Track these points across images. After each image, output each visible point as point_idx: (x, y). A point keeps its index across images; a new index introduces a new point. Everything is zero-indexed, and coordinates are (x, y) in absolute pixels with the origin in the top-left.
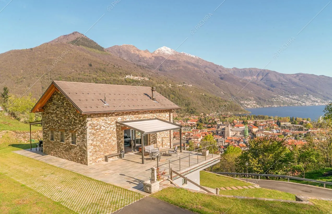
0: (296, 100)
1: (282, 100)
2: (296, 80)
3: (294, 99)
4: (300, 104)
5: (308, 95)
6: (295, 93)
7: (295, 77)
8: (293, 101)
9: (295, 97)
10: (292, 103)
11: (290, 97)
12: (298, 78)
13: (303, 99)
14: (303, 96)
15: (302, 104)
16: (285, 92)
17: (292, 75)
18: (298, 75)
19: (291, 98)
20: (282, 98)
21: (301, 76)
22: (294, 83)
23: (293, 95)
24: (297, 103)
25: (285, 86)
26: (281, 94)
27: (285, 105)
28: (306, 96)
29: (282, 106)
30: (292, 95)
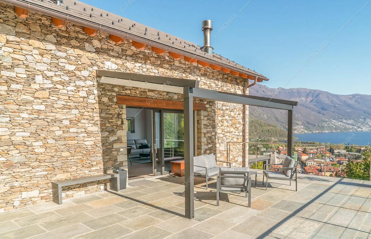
0: (351, 125)
1: (334, 125)
2: (352, 102)
3: (348, 124)
4: (355, 129)
5: (365, 119)
6: (350, 117)
7: (351, 98)
8: (347, 126)
9: (350, 122)
10: (346, 129)
11: (344, 121)
12: (354, 100)
13: (360, 124)
14: (359, 120)
15: (357, 130)
16: (338, 116)
17: (347, 96)
18: (354, 96)
19: (345, 123)
20: (334, 122)
21: (358, 98)
22: (350, 106)
23: (348, 119)
24: (352, 128)
25: (338, 109)
26: (334, 118)
27: (338, 130)
28: (363, 120)
29: (334, 131)
30: (346, 119)
